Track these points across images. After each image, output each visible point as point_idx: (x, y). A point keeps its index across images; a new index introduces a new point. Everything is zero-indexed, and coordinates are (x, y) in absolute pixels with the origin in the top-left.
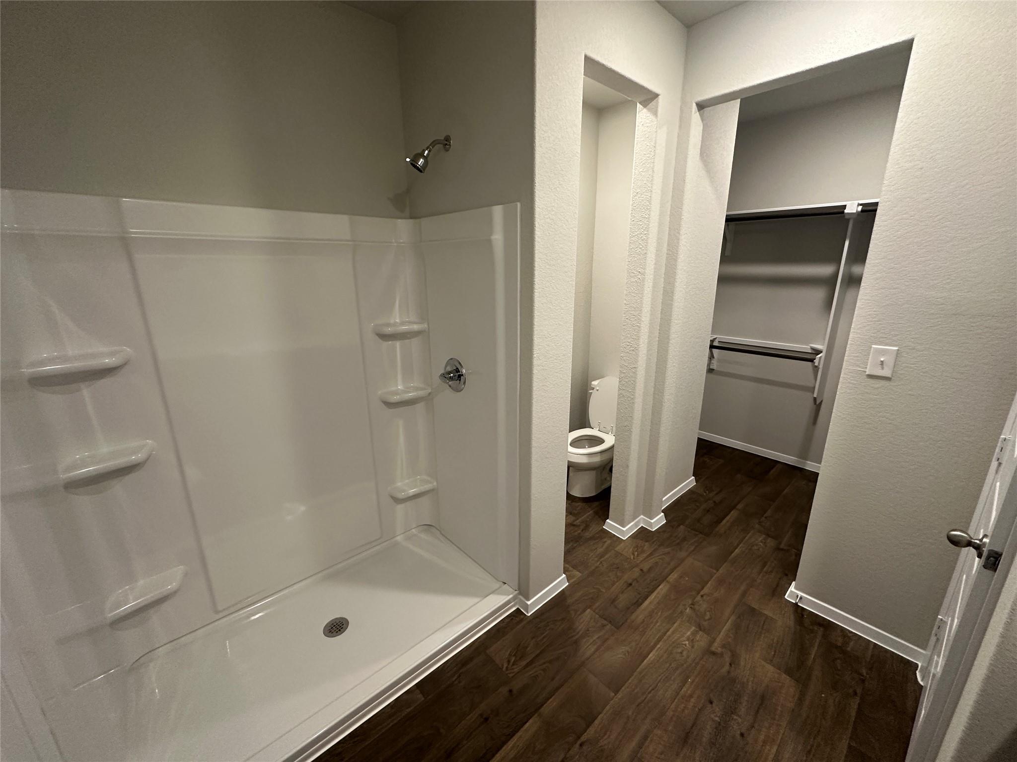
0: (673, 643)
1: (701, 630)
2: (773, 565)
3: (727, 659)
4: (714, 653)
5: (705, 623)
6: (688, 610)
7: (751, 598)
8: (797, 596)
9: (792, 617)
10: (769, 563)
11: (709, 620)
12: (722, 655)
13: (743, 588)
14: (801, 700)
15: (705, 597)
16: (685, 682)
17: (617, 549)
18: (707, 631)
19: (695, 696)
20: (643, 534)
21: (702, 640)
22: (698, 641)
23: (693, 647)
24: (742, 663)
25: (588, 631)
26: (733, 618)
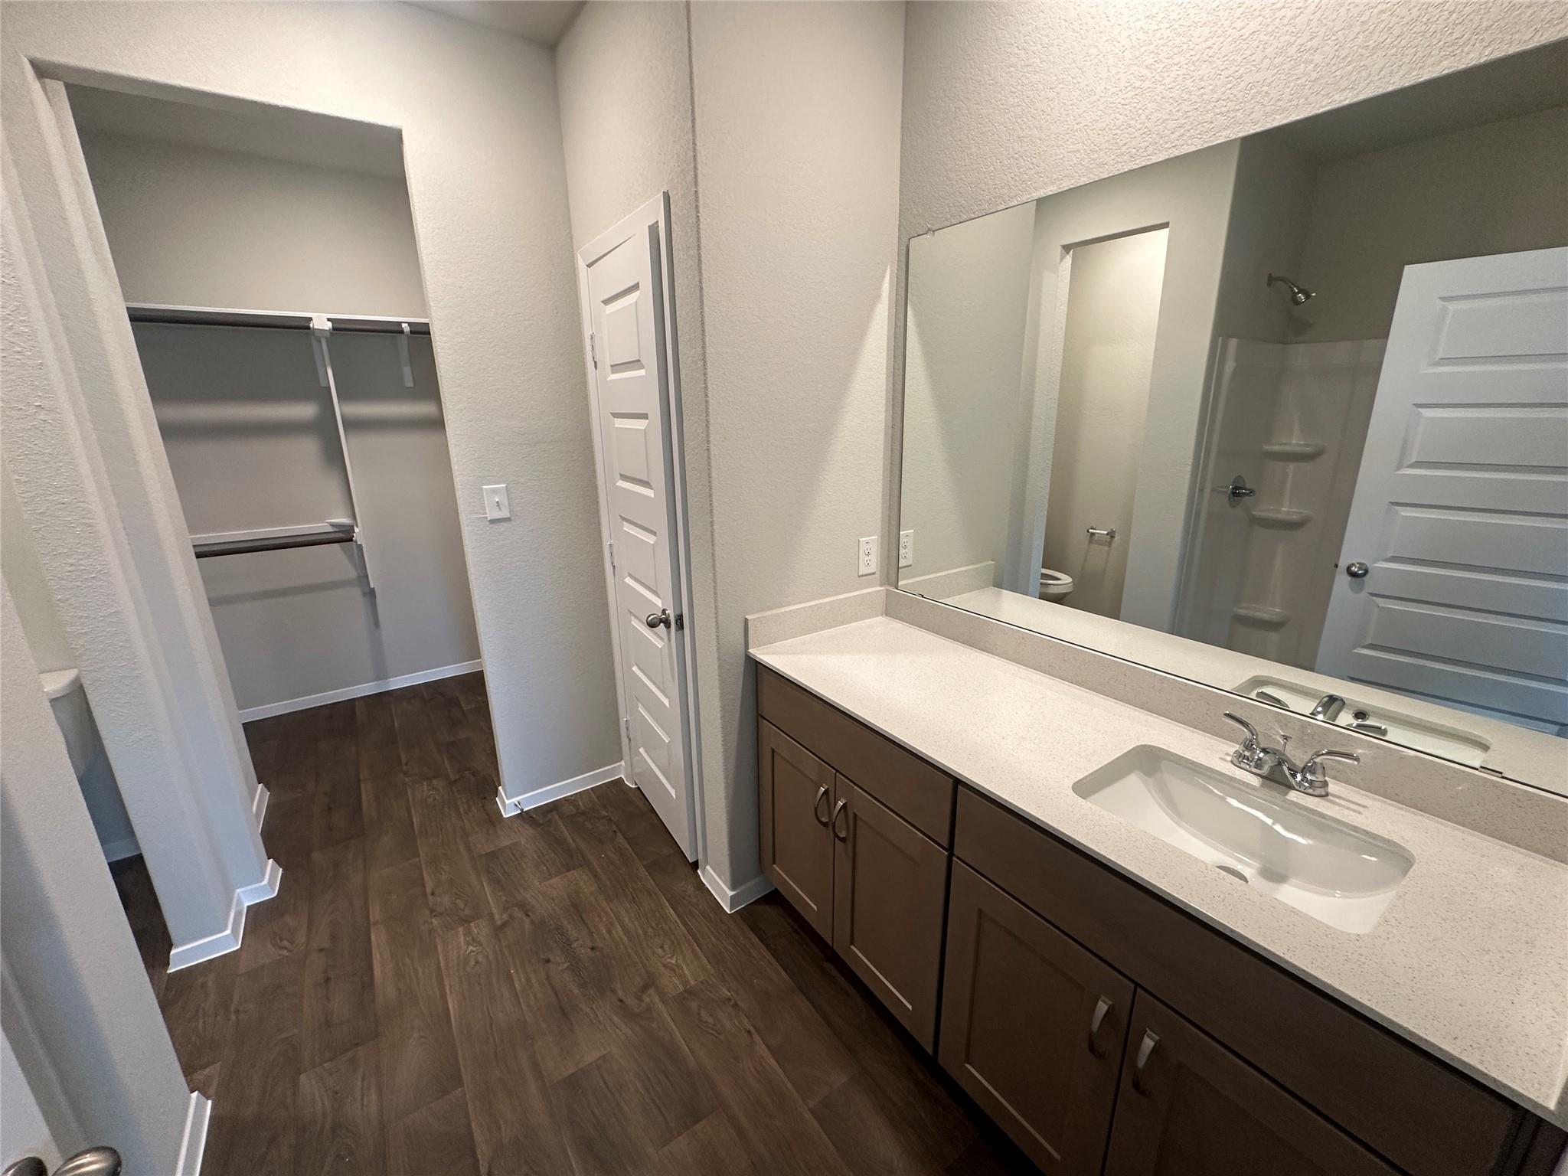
0: (458, 965)
1: (469, 922)
2: (464, 800)
3: (518, 913)
4: (504, 925)
5: (467, 912)
6: (435, 922)
7: (479, 846)
8: (516, 805)
9: (527, 826)
10: (459, 803)
11: (466, 905)
12: (511, 917)
13: (462, 847)
14: (596, 876)
15: (437, 892)
16: (509, 979)
17: (242, 970)
18: (476, 916)
19: (532, 976)
20: (259, 917)
21: (481, 929)
22: (478, 934)
23: (481, 944)
24: (534, 903)
25: (337, 1093)
26: (484, 879)
